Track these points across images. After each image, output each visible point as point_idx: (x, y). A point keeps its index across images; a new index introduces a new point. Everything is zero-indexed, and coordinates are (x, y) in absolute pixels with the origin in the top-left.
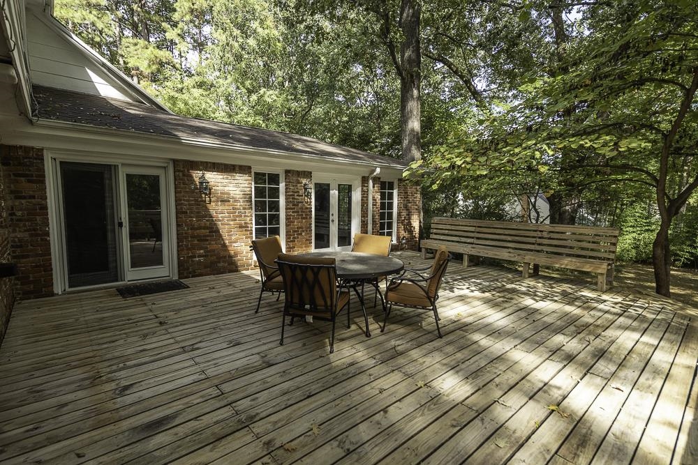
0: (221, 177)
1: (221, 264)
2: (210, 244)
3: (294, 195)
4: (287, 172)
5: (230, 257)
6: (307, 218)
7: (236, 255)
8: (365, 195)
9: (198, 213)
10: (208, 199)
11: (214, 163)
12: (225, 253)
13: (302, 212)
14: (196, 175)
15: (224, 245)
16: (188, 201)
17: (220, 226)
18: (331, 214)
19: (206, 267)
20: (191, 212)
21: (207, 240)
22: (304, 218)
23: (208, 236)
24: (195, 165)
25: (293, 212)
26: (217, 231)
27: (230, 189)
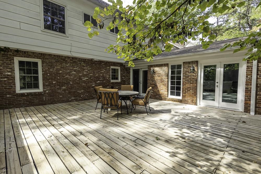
0: (158, 68)
1: (157, 96)
2: (154, 89)
3: (186, 73)
4: (184, 63)
5: (160, 95)
6: (193, 83)
7: (162, 94)
8: (249, 69)
9: (152, 80)
10: (155, 76)
11: (157, 65)
12: (159, 93)
13: (190, 80)
14: (152, 69)
15: (158, 90)
16: (150, 76)
17: (157, 84)
18: (216, 82)
19: (153, 96)
20: (151, 80)
21: (154, 88)
22: (191, 83)
23: (154, 87)
24: (152, 66)
25: (185, 80)
26: (157, 86)
27: (161, 72)
